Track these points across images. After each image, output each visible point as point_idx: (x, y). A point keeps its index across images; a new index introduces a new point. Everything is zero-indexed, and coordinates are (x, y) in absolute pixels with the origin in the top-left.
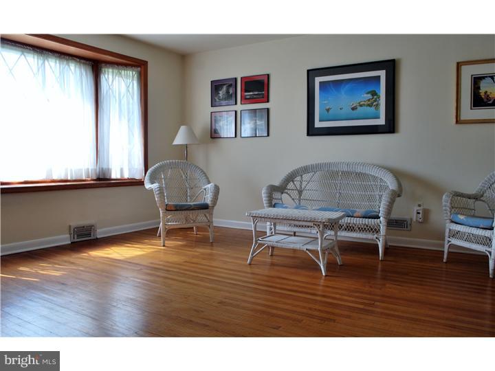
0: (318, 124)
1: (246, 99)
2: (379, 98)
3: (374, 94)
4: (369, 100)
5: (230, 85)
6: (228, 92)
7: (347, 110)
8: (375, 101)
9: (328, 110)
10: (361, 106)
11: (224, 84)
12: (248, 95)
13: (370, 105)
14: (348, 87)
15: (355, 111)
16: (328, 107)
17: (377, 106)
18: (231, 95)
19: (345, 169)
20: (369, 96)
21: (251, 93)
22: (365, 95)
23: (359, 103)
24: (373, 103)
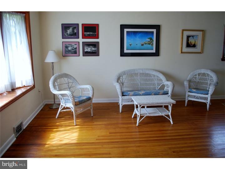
0: (126, 51)
1: (85, 36)
2: (153, 41)
3: (151, 39)
4: (149, 42)
5: (75, 28)
6: (73, 31)
7: (139, 45)
8: (152, 42)
9: (131, 45)
10: (146, 44)
11: (71, 27)
12: (86, 34)
13: (149, 44)
14: (140, 35)
15: (143, 46)
16: (130, 44)
17: (152, 44)
18: (76, 33)
19: (141, 72)
20: (149, 40)
21: (88, 33)
22: (148, 39)
23: (145, 43)
24: (151, 43)
